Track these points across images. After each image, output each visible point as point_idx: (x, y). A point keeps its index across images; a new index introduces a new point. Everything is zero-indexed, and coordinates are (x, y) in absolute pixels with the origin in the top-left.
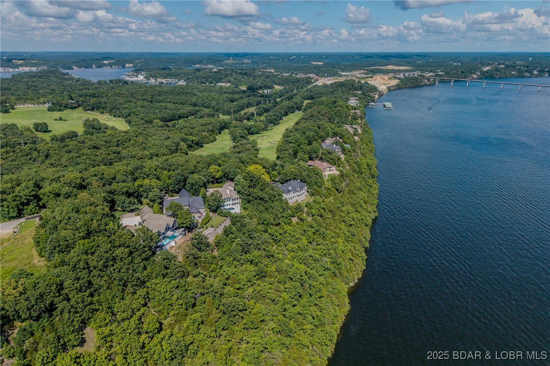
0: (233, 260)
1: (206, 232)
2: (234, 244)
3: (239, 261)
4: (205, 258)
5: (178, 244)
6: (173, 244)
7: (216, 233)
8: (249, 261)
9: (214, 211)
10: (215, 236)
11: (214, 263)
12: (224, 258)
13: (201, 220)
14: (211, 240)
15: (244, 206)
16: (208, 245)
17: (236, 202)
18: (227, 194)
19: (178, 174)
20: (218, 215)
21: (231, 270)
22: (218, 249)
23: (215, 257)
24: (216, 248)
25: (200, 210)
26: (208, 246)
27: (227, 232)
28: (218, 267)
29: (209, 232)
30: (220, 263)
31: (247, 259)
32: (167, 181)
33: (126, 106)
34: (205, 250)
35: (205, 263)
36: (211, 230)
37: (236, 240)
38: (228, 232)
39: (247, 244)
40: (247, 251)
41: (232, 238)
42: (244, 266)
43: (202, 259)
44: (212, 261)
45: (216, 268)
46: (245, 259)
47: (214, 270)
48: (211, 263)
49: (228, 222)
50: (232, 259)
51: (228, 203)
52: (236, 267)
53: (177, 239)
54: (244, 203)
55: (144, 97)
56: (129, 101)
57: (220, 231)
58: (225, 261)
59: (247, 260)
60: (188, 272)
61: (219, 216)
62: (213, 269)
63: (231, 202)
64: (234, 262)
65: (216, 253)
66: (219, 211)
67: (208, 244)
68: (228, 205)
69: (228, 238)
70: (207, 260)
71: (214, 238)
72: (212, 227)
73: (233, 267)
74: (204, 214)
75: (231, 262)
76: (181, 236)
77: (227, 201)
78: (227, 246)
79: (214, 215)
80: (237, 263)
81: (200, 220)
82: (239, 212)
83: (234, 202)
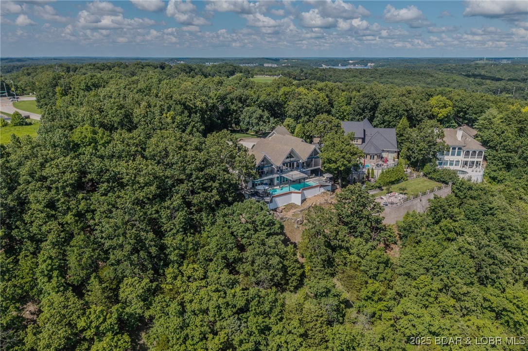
0: (440, 290)
1: (383, 199)
2: (453, 246)
3: (459, 300)
4: (358, 255)
5: (308, 204)
6: (296, 199)
7: (409, 208)
8: (492, 310)
9: (417, 165)
10: (403, 213)
11: (381, 277)
12: (413, 274)
13: (380, 171)
14: (391, 219)
15: (493, 174)
16: (377, 227)
17: (476, 160)
18: (456, 139)
19: (364, 96)
20: (425, 175)
21: (428, 318)
22: (404, 245)
23: (387, 263)
24: (399, 243)
25: (384, 155)
26: (377, 229)
27: (438, 212)
28: (391, 293)
29: (393, 199)
30: (399, 284)
31: (485, 299)
32: (343, 107)
33: (350, 79)
34: (365, 235)
35: (355, 269)
36: (397, 197)
37: (460, 239)
38: (441, 213)
39: (494, 257)
40: (487, 278)
41: (450, 231)
42: (473, 318)
43: (352, 257)
44: (374, 271)
45: (384, 294)
46: (480, 299)
47: (376, 298)
48: (370, 273)
49: (445, 192)
50: (436, 285)
51: (455, 158)
52: (445, 312)
53: (309, 194)
54: (495, 168)
55: (372, 75)
56: (355, 76)
57: (421, 206)
58: (414, 284)
59: (486, 304)
60: (303, 275)
61: (425, 178)
62: (374, 293)
63: (462, 158)
64: (442, 297)
65: (395, 254)
66: (428, 167)
67: (378, 221)
68: (452, 162)
69: (437, 227)
70: (364, 262)
71: (402, 220)
72: (403, 191)
73: (436, 310)
74: (391, 163)
75: (433, 294)
76: (322, 190)
77: (453, 154)
78: (430, 245)
79: (415, 174)
80: (452, 302)
81: (378, 173)
82: (480, 181)
83: (469, 159)
